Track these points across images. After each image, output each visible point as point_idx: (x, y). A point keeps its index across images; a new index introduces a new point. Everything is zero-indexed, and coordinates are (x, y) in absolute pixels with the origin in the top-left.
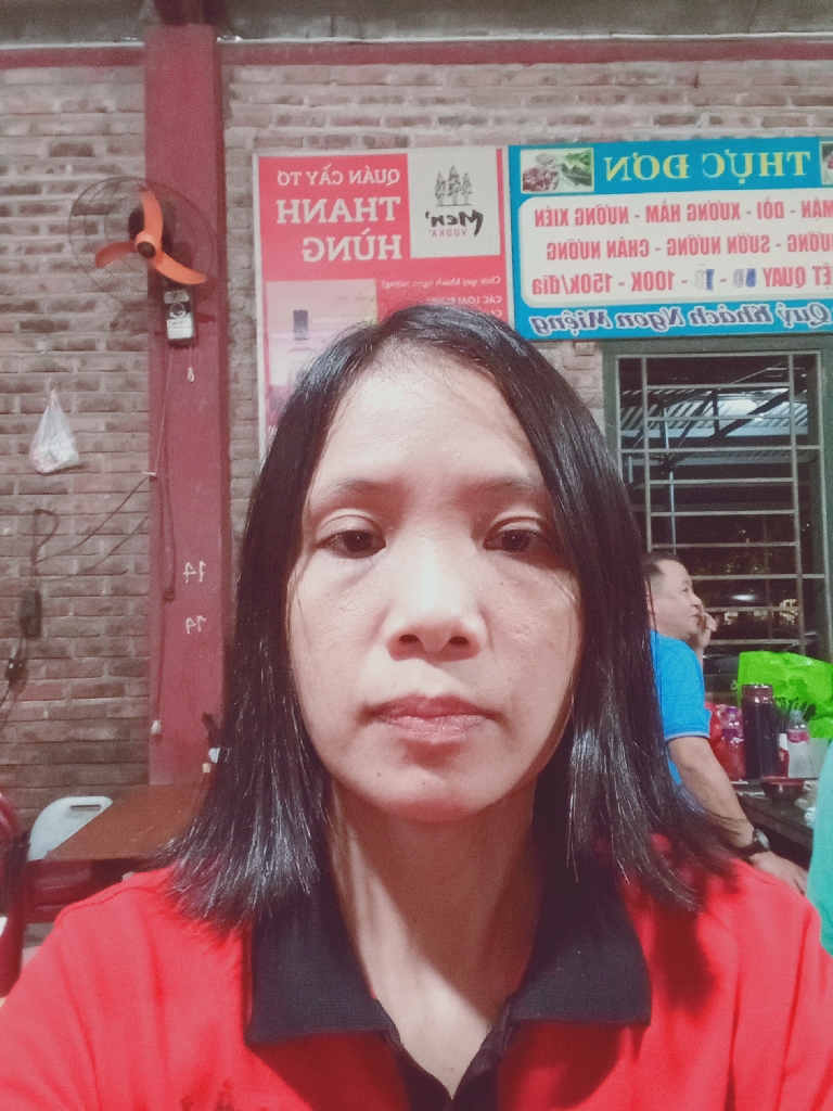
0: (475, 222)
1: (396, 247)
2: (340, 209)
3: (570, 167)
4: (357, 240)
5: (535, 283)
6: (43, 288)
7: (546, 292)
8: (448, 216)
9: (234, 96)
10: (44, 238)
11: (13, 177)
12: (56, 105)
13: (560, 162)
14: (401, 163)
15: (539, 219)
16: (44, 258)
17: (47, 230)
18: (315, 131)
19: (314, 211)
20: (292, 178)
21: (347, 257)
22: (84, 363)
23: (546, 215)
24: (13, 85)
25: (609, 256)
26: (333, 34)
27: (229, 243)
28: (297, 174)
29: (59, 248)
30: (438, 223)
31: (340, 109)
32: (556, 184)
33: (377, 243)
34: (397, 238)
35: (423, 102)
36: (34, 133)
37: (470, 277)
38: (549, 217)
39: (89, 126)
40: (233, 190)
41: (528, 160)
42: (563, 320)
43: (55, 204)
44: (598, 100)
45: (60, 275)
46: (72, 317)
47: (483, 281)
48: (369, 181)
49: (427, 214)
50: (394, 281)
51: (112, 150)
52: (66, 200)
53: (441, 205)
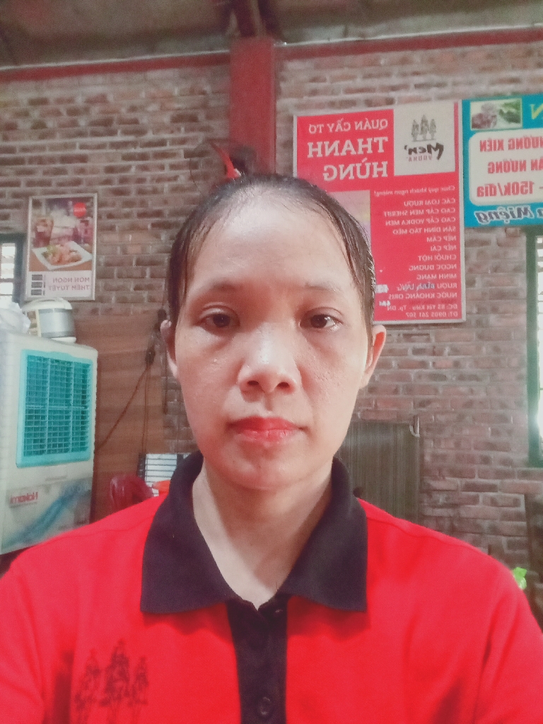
0: (438, 151)
1: (384, 169)
2: (349, 146)
3: (505, 111)
4: (358, 165)
5: (479, 189)
6: (166, 202)
7: (487, 195)
8: (420, 148)
9: (284, 79)
10: (167, 172)
11: (150, 136)
12: (176, 91)
13: (499, 108)
14: (389, 115)
15: (483, 146)
16: (166, 185)
17: (168, 167)
18: (333, 98)
19: (332, 149)
20: (318, 129)
21: (352, 177)
23: (487, 143)
24: (152, 80)
25: (532, 169)
26: (345, 34)
28: (321, 126)
29: (175, 178)
30: (413, 153)
31: (349, 83)
32: (495, 124)
33: (372, 168)
34: (385, 164)
35: (404, 75)
36: (163, 109)
37: (435, 187)
38: (490, 146)
39: (195, 104)
40: (281, 137)
41: (476, 108)
42: (500, 216)
43: (174, 151)
44: (524, 67)
45: (176, 195)
46: (181, 219)
47: (443, 189)
48: (367, 128)
49: (405, 147)
50: (381, 190)
51: (209, 117)
52: (180, 149)
53: (415, 140)
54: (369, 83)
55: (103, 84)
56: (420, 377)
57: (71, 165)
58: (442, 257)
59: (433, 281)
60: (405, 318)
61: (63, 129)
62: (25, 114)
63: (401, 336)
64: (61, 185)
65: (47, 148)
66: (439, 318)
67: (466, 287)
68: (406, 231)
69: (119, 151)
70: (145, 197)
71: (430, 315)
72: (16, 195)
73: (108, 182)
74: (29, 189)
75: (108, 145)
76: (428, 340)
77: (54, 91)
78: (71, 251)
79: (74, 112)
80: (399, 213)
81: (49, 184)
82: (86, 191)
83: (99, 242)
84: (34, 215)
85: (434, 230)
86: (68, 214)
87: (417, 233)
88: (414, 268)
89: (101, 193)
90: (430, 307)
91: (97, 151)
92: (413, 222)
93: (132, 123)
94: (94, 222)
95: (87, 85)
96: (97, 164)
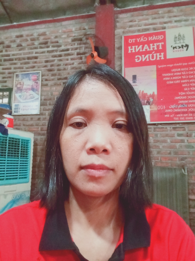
0: (186, 47)
1: (162, 56)
2: (146, 47)
4: (151, 55)
6: (69, 74)
8: (178, 46)
9: (118, 22)
10: (70, 61)
11: (63, 47)
12: (74, 29)
14: (164, 34)
16: (69, 67)
18: (139, 28)
19: (139, 48)
20: (133, 41)
21: (148, 60)
24: (64, 25)
26: (144, 4)
27: (115, 59)
28: (134, 39)
29: (73, 64)
30: (175, 49)
31: (146, 22)
33: (156, 56)
34: (162, 54)
35: (170, 17)
36: (68, 36)
37: (185, 63)
39: (81, 34)
40: (117, 45)
43: (72, 53)
45: (73, 70)
47: (190, 63)
48: (154, 39)
49: (172, 46)
50: (161, 65)
51: (87, 39)
52: (75, 52)
53: (176, 43)
54: (155, 21)
55: (45, 28)
56: (181, 147)
57: (31, 60)
58: (190, 93)
59: (186, 104)
60: (173, 120)
61: (29, 46)
62: (14, 41)
63: (172, 128)
64: (27, 68)
65: (22, 54)
66: (189, 120)
68: (172, 82)
69: (50, 54)
70: (61, 72)
71: (185, 118)
72: (9, 73)
73: (45, 66)
74: (15, 70)
75: (46, 52)
76: (184, 130)
77: (25, 32)
78: (30, 95)
79: (33, 40)
80: (169, 74)
81: (23, 68)
82: (37, 70)
83: (42, 90)
84: (16, 81)
85: (186, 81)
86: (30, 80)
87: (178, 83)
88: (177, 98)
89: (43, 71)
90: (185, 115)
91: (42, 54)
92: (176, 78)
93: (56, 43)
94: (40, 82)
95: (38, 29)
96: (42, 60)
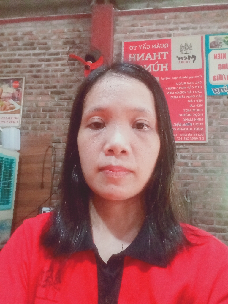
0: (193, 58)
1: (166, 67)
2: (149, 56)
3: (226, 40)
4: (154, 65)
5: (214, 77)
6: (58, 82)
7: (218, 80)
8: (184, 57)
9: (118, 25)
10: (60, 67)
11: (52, 51)
12: (66, 30)
13: (223, 39)
14: (169, 42)
15: (215, 57)
16: (59, 74)
17: (60, 65)
18: (142, 34)
19: (141, 57)
20: (134, 48)
22: (68, 103)
23: (218, 55)
24: (54, 25)
26: (148, 6)
28: (135, 46)
29: (64, 70)
30: (181, 59)
31: (150, 27)
32: (222, 46)
33: (160, 66)
34: (167, 64)
35: (176, 23)
36: (59, 38)
37: (192, 76)
39: (75, 36)
40: (115, 52)
41: (212, 39)
42: (224, 89)
43: (63, 58)
45: (64, 78)
46: (65, 90)
47: (197, 77)
48: (158, 47)
49: (177, 57)
50: (165, 77)
51: (81, 43)
52: (66, 57)
53: (182, 54)
54: (159, 27)
55: (31, 27)
56: (184, 170)
57: (13, 63)
58: (196, 110)
59: (191, 122)
61: (11, 47)
64: (8, 73)
65: (2, 55)
66: (194, 140)
67: (208, 125)
68: (177, 97)
69: (37, 57)
70: (48, 79)
71: (189, 138)
73: (31, 72)
75: (32, 55)
76: (188, 152)
77: (8, 29)
78: (10, 104)
79: (16, 39)
80: (174, 88)
81: (2, 72)
82: (19, 76)
83: (25, 100)
85: (191, 96)
86: (10, 86)
87: (183, 98)
88: (181, 115)
89: (27, 77)
90: (189, 135)
91: (26, 57)
92: (181, 93)
93: (44, 45)
94: (23, 90)
95: (24, 27)
96: (25, 63)
